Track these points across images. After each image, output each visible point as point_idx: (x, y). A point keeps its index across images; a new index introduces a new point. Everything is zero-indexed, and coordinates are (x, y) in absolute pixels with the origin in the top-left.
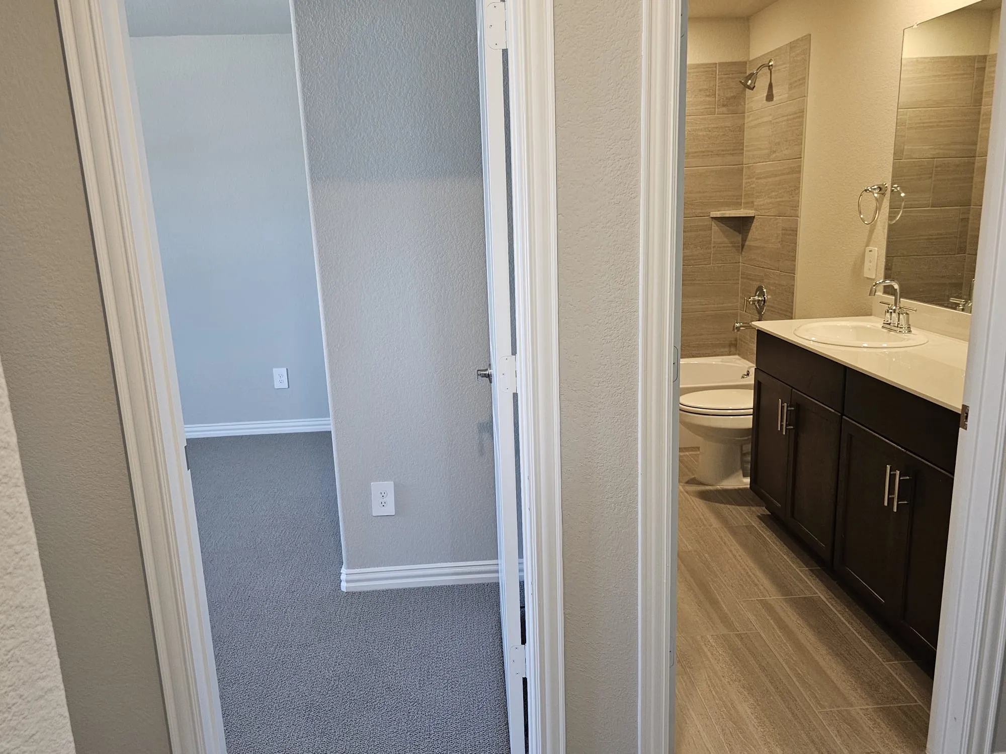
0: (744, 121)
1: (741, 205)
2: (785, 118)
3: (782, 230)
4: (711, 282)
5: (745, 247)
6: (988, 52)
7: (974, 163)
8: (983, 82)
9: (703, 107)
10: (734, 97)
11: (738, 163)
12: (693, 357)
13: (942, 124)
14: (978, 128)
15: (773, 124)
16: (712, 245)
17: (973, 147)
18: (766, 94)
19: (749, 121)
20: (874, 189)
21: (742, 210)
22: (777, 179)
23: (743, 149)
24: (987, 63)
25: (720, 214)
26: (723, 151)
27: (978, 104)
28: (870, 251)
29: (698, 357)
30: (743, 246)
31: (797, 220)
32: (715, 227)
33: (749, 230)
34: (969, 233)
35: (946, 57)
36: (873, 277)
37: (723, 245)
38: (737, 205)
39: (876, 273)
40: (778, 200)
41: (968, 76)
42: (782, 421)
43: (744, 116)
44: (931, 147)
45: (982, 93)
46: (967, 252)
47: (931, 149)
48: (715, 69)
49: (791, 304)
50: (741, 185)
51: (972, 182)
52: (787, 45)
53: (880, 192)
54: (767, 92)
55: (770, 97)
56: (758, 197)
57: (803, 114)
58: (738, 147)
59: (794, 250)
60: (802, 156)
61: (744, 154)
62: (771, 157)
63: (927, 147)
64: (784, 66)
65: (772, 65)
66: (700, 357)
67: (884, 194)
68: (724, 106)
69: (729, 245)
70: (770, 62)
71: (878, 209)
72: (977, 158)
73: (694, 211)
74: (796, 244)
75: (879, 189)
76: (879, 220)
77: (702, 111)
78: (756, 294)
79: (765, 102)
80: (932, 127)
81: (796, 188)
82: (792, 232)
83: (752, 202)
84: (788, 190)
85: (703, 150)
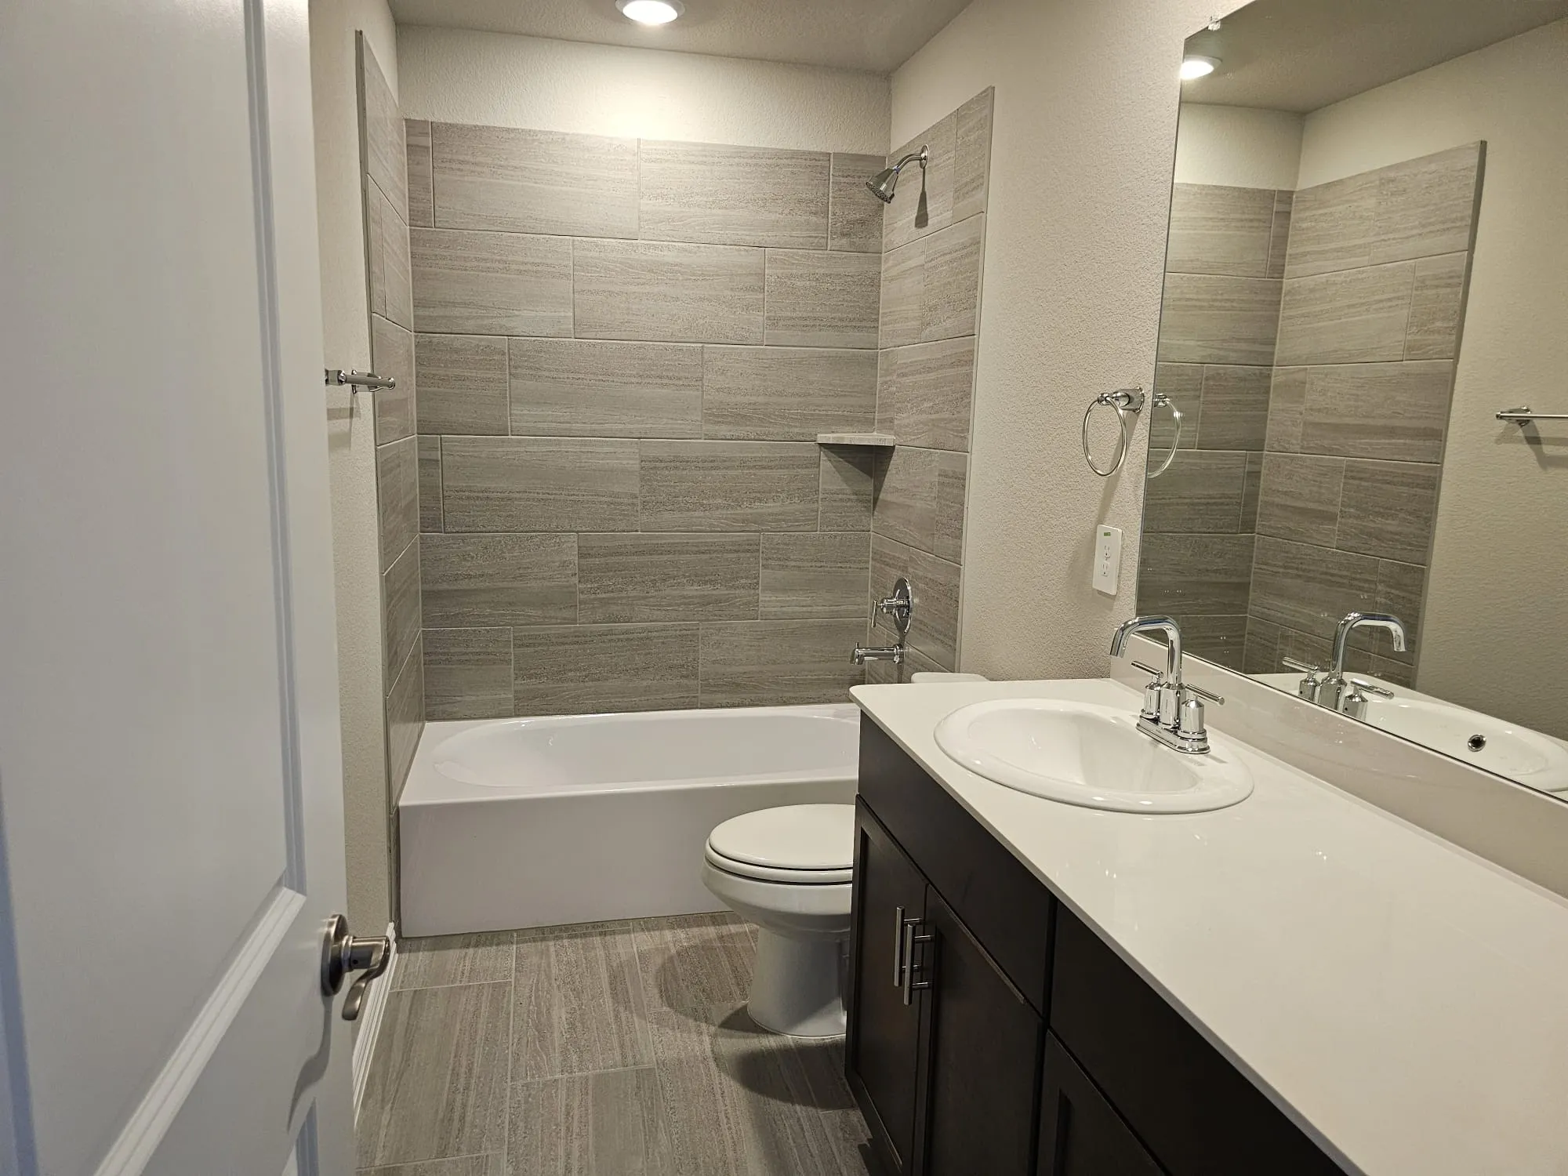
0: (880, 267)
1: (873, 424)
2: (948, 257)
3: (939, 475)
4: (819, 564)
5: (879, 503)
6: (1295, 185)
7: (1269, 377)
8: (1286, 237)
9: (805, 234)
10: (862, 222)
11: (868, 346)
12: (785, 703)
13: (1216, 304)
14: (1278, 317)
15: (927, 270)
16: (821, 496)
17: (1267, 349)
18: (915, 215)
19: (889, 267)
20: (1117, 399)
21: (875, 433)
22: (933, 375)
23: (877, 320)
24: (1293, 205)
25: (834, 438)
26: (841, 320)
27: (1276, 275)
28: (1106, 534)
29: (793, 704)
30: (876, 500)
31: (966, 456)
32: (826, 463)
33: (886, 471)
34: (1260, 498)
35: (1225, 188)
36: (1113, 592)
37: (840, 496)
38: (868, 423)
39: (1119, 582)
40: (934, 416)
41: (1261, 224)
42: (902, 963)
43: (880, 258)
44: (1199, 343)
45: (1284, 256)
46: (1256, 531)
47: (1199, 346)
48: (826, 164)
49: (953, 622)
50: (873, 387)
51: (1267, 410)
52: (951, 114)
53: (1127, 407)
54: (916, 211)
55: (922, 220)
56: (900, 410)
57: (979, 249)
58: (868, 316)
59: (960, 517)
60: (976, 332)
61: (880, 328)
62: (923, 335)
63: (1192, 343)
64: (946, 157)
65: (925, 158)
66: (798, 704)
67: (1136, 411)
68: (843, 235)
69: (852, 497)
70: (922, 152)
71: (1123, 443)
72: (1274, 367)
73: (787, 429)
74: (962, 505)
75: (1127, 400)
76: (1125, 467)
77: (801, 240)
78: (894, 594)
79: (914, 228)
80: (1201, 308)
81: (963, 396)
82: (956, 481)
83: (891, 420)
84: (950, 398)
85: (805, 315)
